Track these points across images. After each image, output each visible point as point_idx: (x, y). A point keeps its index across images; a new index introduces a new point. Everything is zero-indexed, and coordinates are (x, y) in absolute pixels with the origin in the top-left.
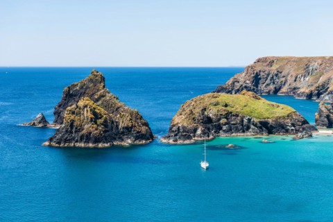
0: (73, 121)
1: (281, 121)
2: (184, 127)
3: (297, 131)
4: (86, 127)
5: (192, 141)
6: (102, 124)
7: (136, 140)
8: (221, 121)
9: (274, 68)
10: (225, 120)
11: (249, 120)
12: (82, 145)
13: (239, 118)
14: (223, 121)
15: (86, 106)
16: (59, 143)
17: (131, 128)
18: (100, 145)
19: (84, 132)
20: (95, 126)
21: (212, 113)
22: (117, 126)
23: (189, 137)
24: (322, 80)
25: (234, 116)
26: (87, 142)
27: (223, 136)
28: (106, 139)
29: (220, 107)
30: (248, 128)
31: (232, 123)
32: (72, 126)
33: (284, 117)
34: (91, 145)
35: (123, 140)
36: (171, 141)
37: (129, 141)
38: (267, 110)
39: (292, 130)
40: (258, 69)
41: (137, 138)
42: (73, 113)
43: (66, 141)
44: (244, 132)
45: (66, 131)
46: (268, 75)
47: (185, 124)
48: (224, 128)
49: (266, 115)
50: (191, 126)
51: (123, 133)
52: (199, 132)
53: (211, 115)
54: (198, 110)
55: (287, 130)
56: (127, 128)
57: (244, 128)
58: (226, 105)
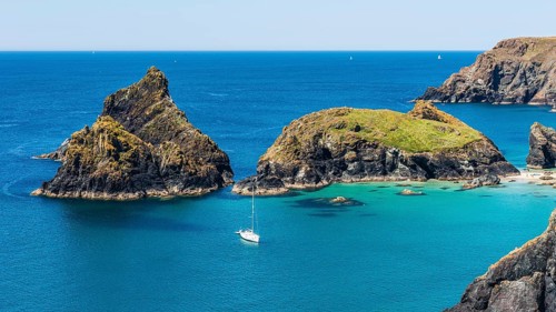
0: (79, 155)
1: (452, 155)
2: (277, 166)
3: (478, 173)
4: (100, 164)
5: (282, 190)
6: (129, 161)
7: (185, 187)
8: (347, 156)
9: (528, 57)
10: (353, 154)
11: (396, 154)
12: (92, 195)
13: (378, 150)
14: (350, 155)
15: (102, 131)
16: (56, 191)
17: (180, 167)
18: (121, 197)
19: (96, 173)
20: (115, 163)
22: (158, 164)
23: (278, 184)
25: (369, 146)
26: (100, 189)
27: (347, 180)
28: (132, 185)
29: (346, 132)
30: (393, 167)
31: (366, 158)
32: (77, 163)
33: (456, 150)
34: (105, 196)
35: (165, 187)
37: (175, 189)
38: (430, 137)
39: (470, 171)
40: (498, 60)
41: (188, 184)
42: (81, 142)
43: (67, 188)
44: (385, 174)
45: (68, 171)
46: (517, 69)
47: (280, 161)
48: (351, 167)
49: (426, 145)
50: (290, 164)
51: (167, 175)
52: (301, 174)
53: (329, 145)
54: (308, 136)
55: (460, 172)
56: (173, 167)
57: (386, 167)
58: (358, 129)
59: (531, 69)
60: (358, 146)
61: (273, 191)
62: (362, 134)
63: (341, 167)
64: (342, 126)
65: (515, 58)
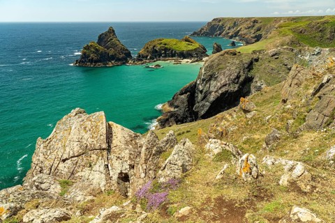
1: (190, 52)
3: (197, 57)
4: (91, 55)
9: (221, 23)
10: (163, 52)
11: (175, 51)
13: (171, 50)
17: (114, 56)
19: (90, 58)
20: (95, 55)
21: (158, 48)
22: (108, 55)
23: (142, 60)
25: (168, 49)
30: (175, 55)
32: (85, 55)
33: (192, 50)
39: (195, 56)
44: (172, 57)
46: (218, 26)
47: (143, 54)
48: (163, 55)
49: (184, 49)
52: (149, 57)
54: (152, 47)
55: (193, 56)
56: (112, 55)
57: (173, 55)
58: (165, 44)
59: (221, 26)
60: (166, 49)
61: (140, 62)
62: (166, 46)
63: (160, 55)
64: (161, 44)
65: (218, 23)
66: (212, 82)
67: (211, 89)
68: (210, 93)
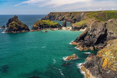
2: (35, 27)
3: (59, 28)
4: (14, 28)
6: (18, 27)
9: (54, 15)
10: (44, 26)
11: (49, 25)
13: (47, 25)
15: (14, 23)
16: (8, 31)
17: (24, 28)
19: (14, 29)
20: (16, 27)
21: (41, 24)
22: (21, 27)
23: (37, 29)
24: (63, 17)
29: (43, 23)
33: (56, 25)
36: (33, 30)
40: (50, 15)
41: (26, 30)
42: (11, 25)
45: (10, 29)
46: (52, 16)
48: (44, 27)
49: (53, 24)
50: (37, 27)
51: (22, 29)
52: (39, 28)
54: (38, 24)
55: (57, 27)
57: (48, 27)
58: (44, 23)
59: (54, 16)
61: (36, 30)
66: (95, 31)
67: (95, 34)
68: (96, 35)
